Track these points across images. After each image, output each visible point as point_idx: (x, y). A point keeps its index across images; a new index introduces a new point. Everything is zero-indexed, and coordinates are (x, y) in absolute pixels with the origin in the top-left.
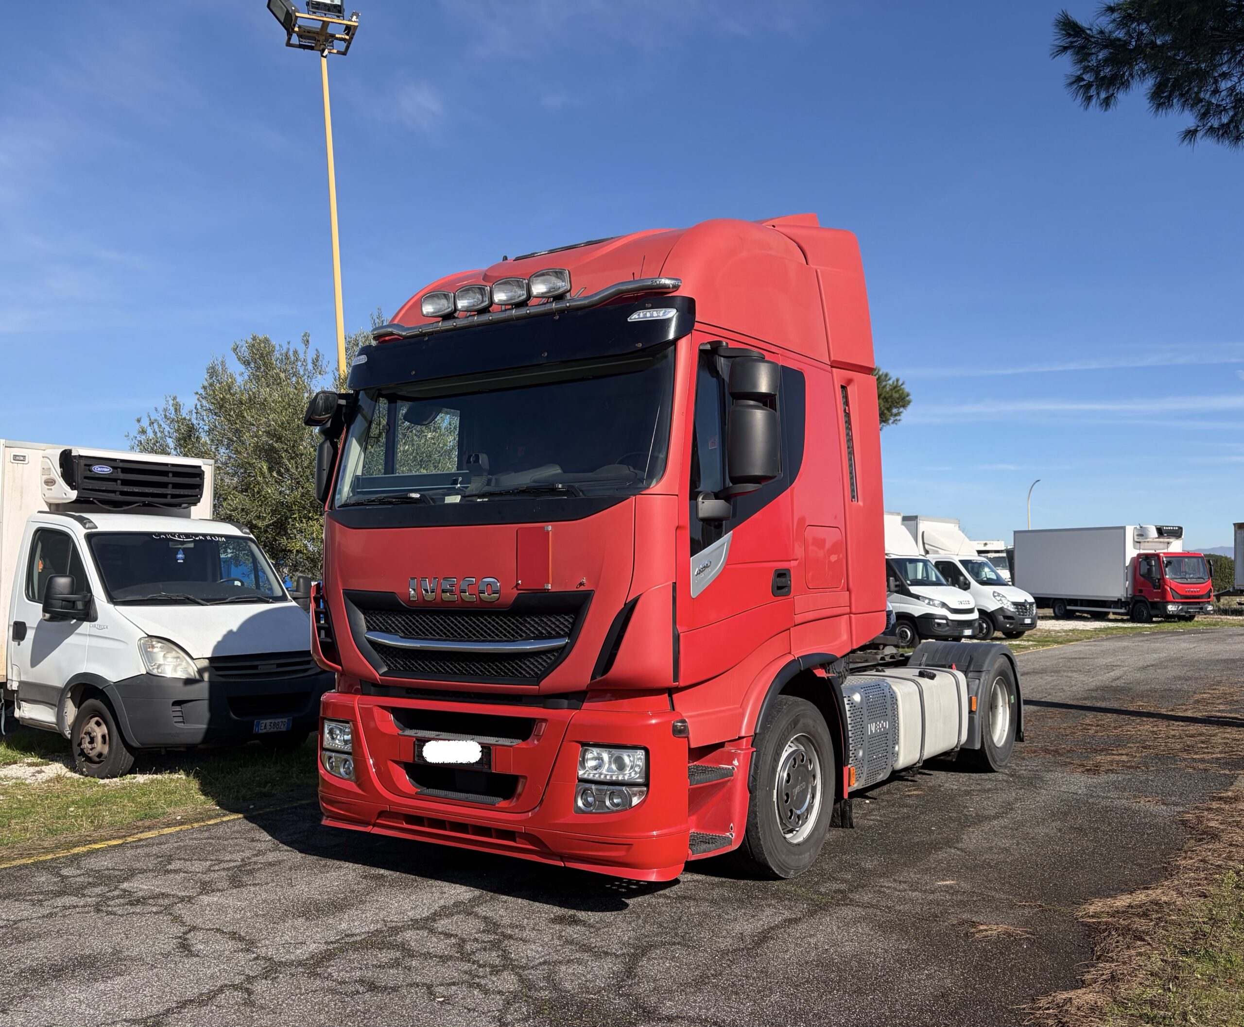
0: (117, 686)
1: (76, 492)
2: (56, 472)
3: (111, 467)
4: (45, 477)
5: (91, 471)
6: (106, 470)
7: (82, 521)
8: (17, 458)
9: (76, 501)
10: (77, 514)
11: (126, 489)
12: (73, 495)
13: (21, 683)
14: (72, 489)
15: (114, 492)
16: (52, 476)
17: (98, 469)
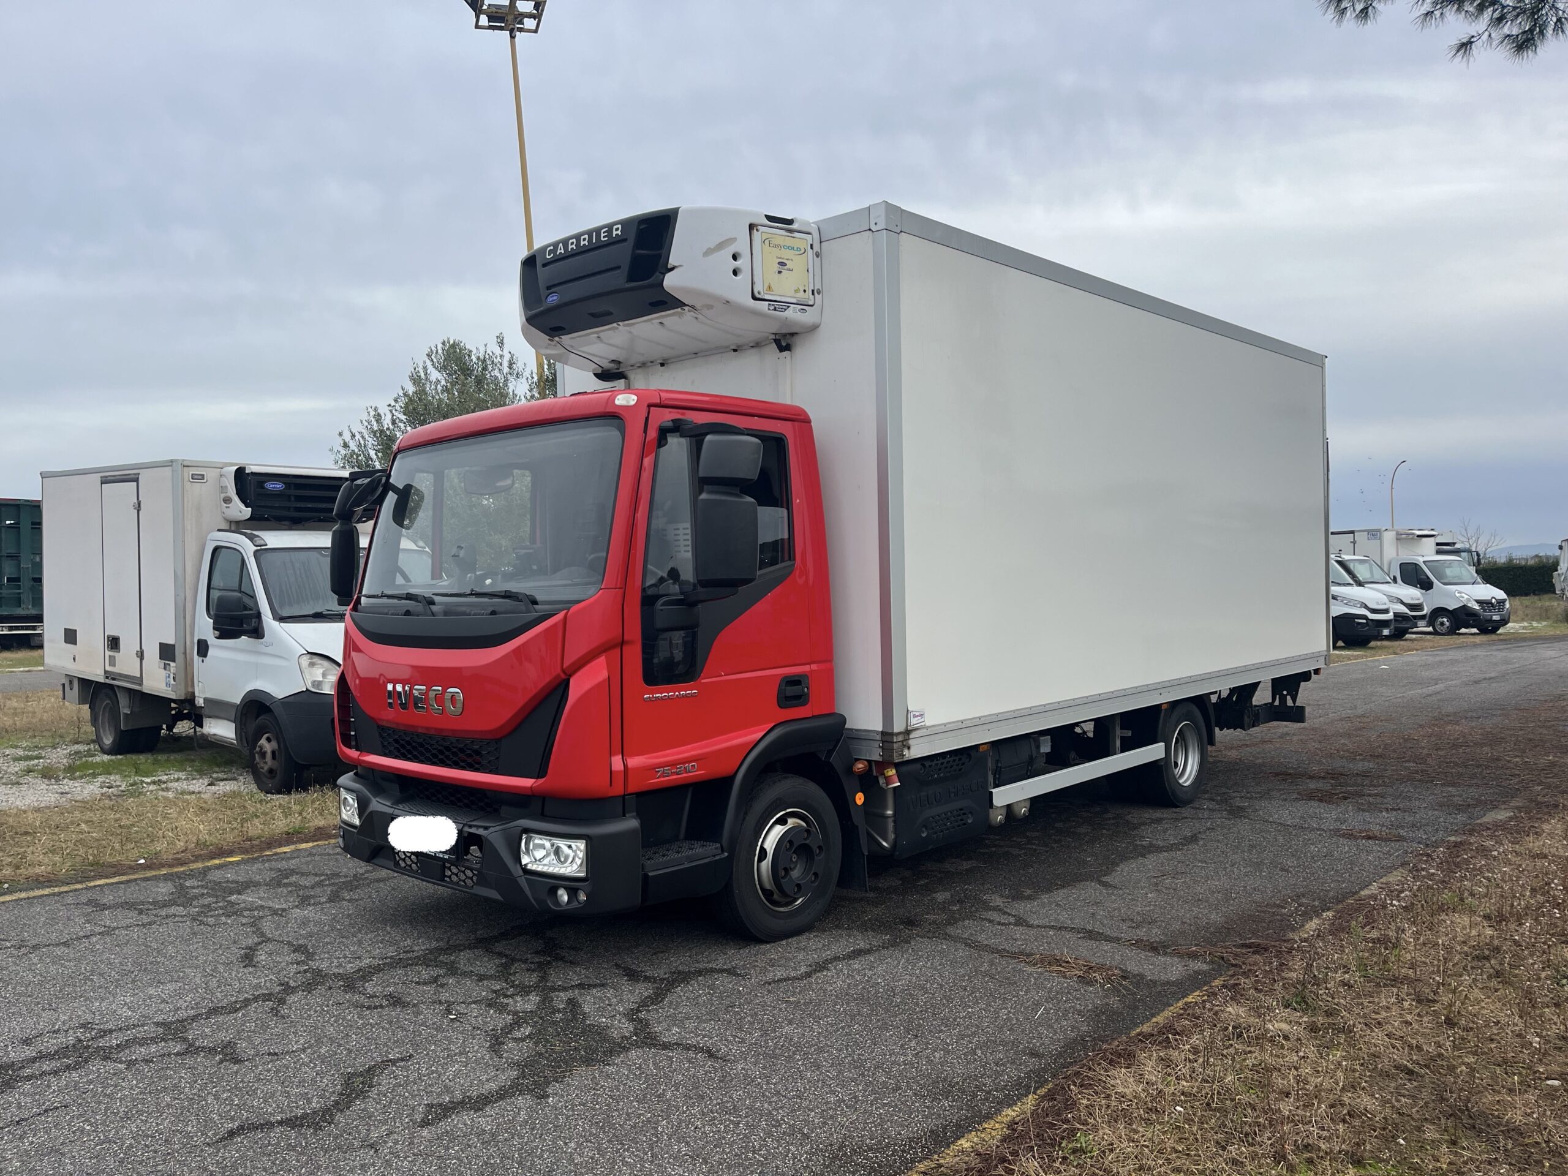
0: (282, 703)
1: (250, 509)
2: (232, 491)
3: (284, 483)
4: (223, 495)
5: (263, 488)
6: (279, 486)
7: (251, 538)
8: (196, 477)
9: (251, 519)
10: (248, 531)
11: (303, 505)
12: (247, 512)
13: (206, 700)
14: (247, 507)
15: (289, 509)
16: (228, 494)
17: (270, 486)
